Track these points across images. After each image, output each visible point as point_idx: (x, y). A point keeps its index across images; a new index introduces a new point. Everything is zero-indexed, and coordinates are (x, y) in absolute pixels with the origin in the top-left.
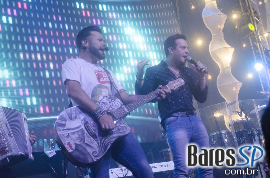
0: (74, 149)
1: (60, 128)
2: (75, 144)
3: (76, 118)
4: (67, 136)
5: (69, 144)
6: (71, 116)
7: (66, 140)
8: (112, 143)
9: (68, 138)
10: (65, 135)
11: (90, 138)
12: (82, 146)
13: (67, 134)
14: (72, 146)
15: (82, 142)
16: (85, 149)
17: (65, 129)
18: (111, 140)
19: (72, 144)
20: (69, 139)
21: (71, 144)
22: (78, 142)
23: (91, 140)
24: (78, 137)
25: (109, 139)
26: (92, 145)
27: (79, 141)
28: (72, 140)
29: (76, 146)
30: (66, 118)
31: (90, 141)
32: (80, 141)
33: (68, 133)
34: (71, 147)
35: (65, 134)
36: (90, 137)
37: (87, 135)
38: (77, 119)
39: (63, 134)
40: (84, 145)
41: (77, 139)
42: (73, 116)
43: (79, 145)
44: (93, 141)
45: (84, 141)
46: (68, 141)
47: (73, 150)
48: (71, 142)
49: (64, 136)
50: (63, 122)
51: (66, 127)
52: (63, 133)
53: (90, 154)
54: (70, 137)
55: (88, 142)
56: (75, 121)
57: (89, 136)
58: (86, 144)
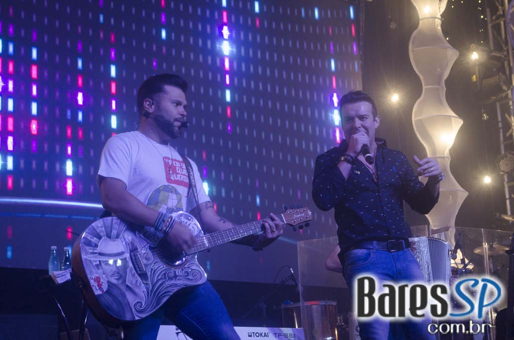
0: (105, 291)
1: (87, 248)
2: (109, 282)
3: (117, 237)
4: (97, 265)
5: (97, 280)
6: (111, 231)
7: (94, 271)
8: (171, 294)
9: (98, 269)
10: (94, 263)
11: (136, 277)
12: (118, 288)
13: (98, 263)
14: (102, 285)
15: (120, 281)
16: (124, 296)
17: (96, 253)
18: (169, 289)
19: (104, 280)
20: (100, 271)
21: (101, 281)
22: (114, 281)
23: (137, 281)
24: (115, 272)
25: (168, 287)
26: (137, 290)
27: (115, 279)
28: (104, 274)
29: (109, 286)
30: (101, 234)
31: (134, 282)
32: (118, 279)
33: (100, 261)
34: (100, 286)
35: (94, 261)
36: (136, 275)
37: (131, 271)
38: (119, 239)
39: (90, 260)
40: (123, 288)
41: (114, 274)
42: (114, 232)
43: (114, 285)
44: (140, 284)
45: (125, 281)
46: (98, 276)
47: (103, 291)
48: (103, 278)
49: (91, 263)
50: (94, 240)
51: (98, 250)
52: (92, 259)
53: (131, 305)
54: (102, 268)
55: (132, 283)
56: (116, 242)
57: (134, 274)
58: (127, 286)
